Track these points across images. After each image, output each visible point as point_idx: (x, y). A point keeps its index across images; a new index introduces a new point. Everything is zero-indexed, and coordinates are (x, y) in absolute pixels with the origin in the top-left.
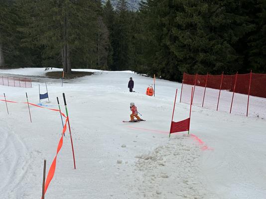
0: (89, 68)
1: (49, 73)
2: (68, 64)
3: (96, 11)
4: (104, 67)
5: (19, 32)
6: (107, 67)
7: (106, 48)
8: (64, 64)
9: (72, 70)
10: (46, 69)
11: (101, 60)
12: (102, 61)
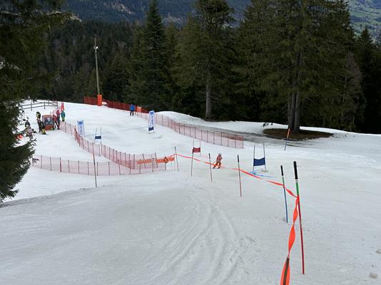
0: (326, 127)
1: (268, 130)
2: (296, 120)
3: (345, 44)
4: (350, 127)
5: (234, 73)
6: (355, 126)
7: (355, 99)
8: (290, 119)
9: (301, 128)
10: (264, 125)
11: (345, 116)
12: (347, 117)
